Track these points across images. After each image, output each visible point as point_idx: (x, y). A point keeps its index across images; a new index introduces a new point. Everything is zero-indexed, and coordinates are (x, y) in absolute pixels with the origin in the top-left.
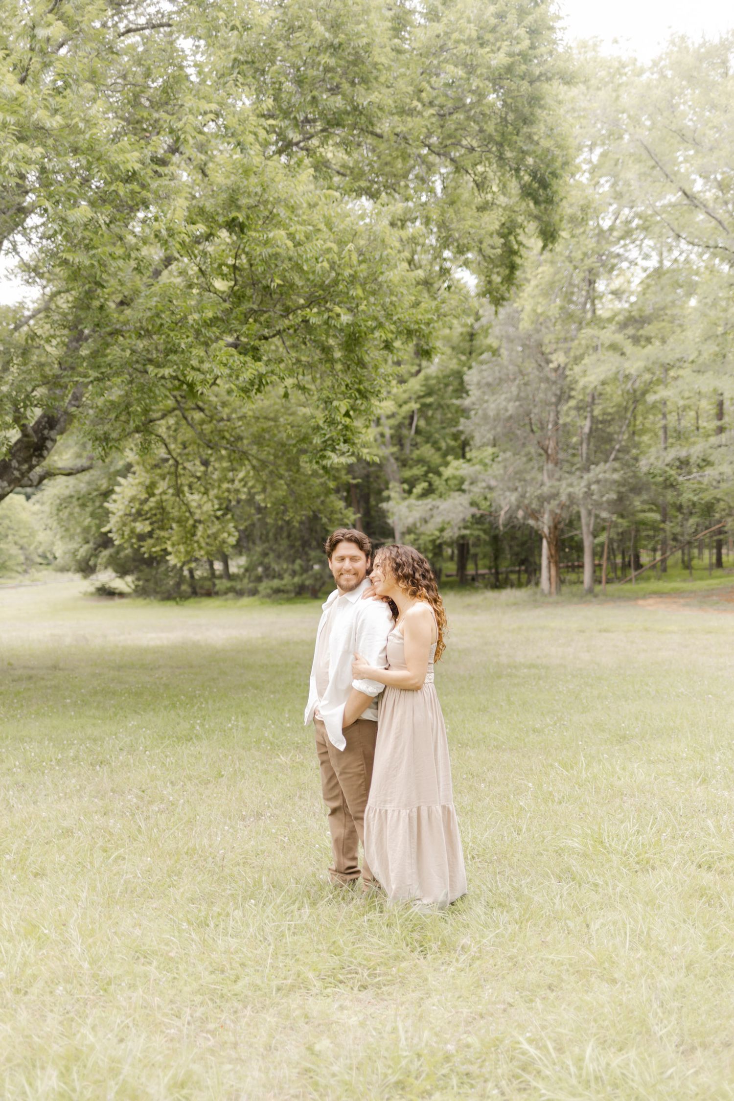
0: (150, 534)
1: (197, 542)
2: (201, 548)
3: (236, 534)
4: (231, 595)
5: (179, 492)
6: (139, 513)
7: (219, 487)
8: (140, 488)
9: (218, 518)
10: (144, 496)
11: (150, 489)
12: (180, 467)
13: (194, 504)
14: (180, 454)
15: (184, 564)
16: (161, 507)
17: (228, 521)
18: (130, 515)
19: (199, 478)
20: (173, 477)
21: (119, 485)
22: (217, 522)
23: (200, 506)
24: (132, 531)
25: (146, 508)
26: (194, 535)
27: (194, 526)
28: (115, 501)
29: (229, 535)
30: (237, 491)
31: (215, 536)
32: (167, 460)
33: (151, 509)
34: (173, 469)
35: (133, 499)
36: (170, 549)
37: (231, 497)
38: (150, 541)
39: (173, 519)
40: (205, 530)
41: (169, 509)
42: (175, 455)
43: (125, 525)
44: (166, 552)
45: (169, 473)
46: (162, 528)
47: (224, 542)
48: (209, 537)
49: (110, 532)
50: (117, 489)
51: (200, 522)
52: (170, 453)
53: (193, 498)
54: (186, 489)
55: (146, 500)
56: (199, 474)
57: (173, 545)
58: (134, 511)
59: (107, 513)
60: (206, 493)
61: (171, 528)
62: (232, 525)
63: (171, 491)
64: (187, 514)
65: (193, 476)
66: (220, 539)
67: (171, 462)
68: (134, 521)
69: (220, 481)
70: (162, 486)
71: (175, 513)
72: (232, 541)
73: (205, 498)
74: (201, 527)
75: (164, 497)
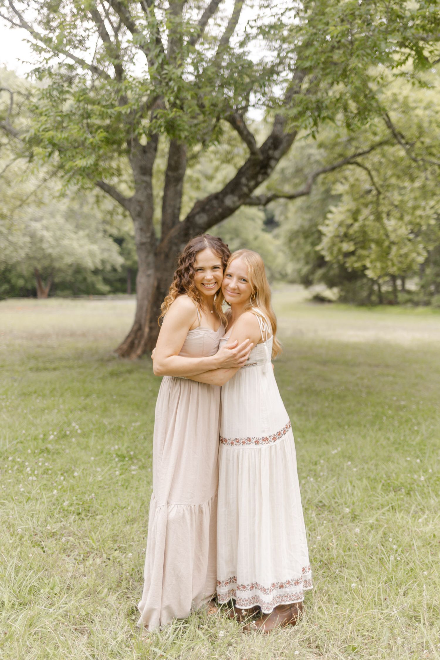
0: (353, 253)
1: (392, 260)
2: (393, 265)
3: (425, 254)
4: (409, 305)
5: (378, 218)
6: (346, 235)
7: (413, 214)
8: (348, 214)
9: (410, 240)
10: (350, 221)
11: (355, 214)
12: (381, 196)
13: (390, 229)
14: (382, 186)
15: (380, 277)
16: (363, 231)
17: (420, 242)
18: (338, 236)
19: (396, 206)
20: (375, 206)
21: (330, 212)
22: (409, 244)
23: (395, 230)
24: (340, 250)
25: (351, 231)
26: (388, 254)
27: (389, 248)
28: (327, 225)
29: (419, 254)
30: (428, 217)
31: (406, 255)
32: (370, 191)
33: (356, 232)
34: (375, 199)
35: (341, 224)
36: (368, 265)
37: (423, 222)
38: (353, 258)
39: (372, 241)
40: (398, 250)
41: (370, 233)
42: (377, 185)
43: (333, 244)
44: (365, 268)
45: (372, 202)
46: (363, 248)
47: (413, 260)
48: (401, 256)
49: (323, 249)
50: (329, 216)
51: (393, 243)
52: (374, 184)
53: (391, 224)
54: (384, 216)
55: (352, 225)
56: (396, 203)
57: (371, 262)
58: (342, 234)
59: (320, 234)
60: (401, 218)
61: (370, 248)
62: (421, 246)
63: (372, 217)
64: (384, 237)
65: (392, 204)
66: (410, 259)
67: (374, 192)
68: (342, 241)
69: (415, 208)
70: (365, 212)
71: (374, 236)
72: (421, 259)
73: (400, 223)
74: (394, 249)
75: (367, 223)
